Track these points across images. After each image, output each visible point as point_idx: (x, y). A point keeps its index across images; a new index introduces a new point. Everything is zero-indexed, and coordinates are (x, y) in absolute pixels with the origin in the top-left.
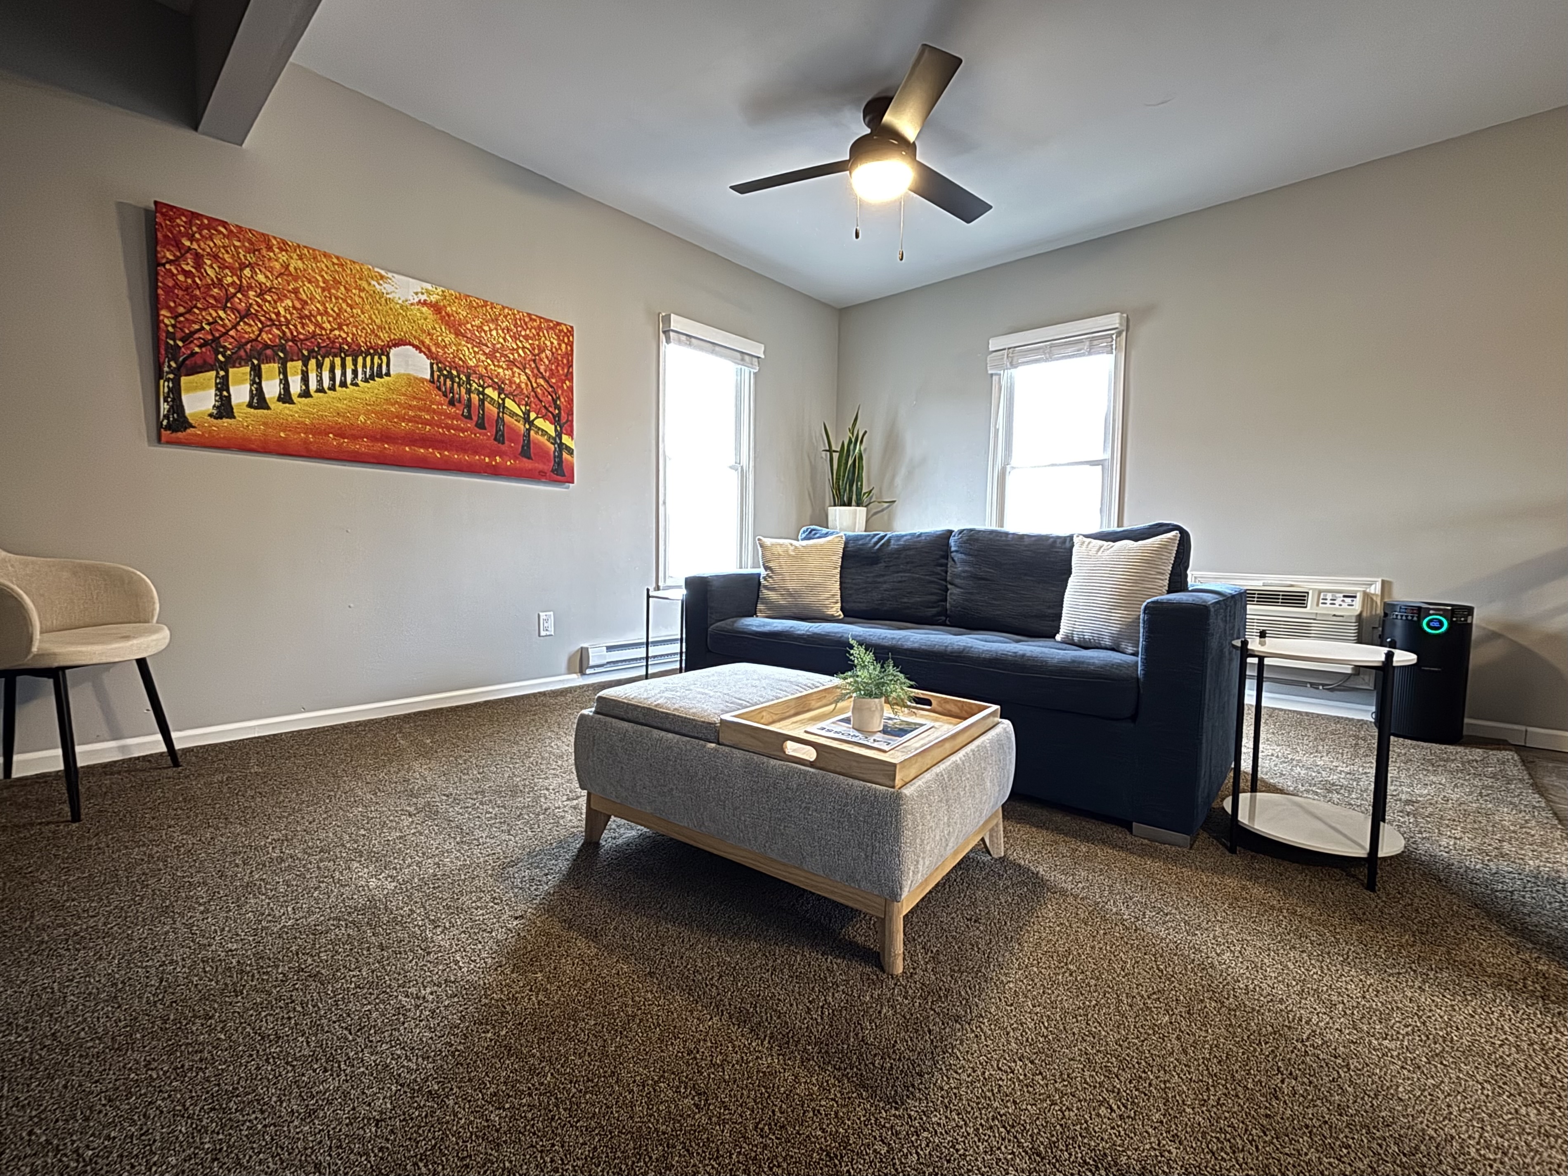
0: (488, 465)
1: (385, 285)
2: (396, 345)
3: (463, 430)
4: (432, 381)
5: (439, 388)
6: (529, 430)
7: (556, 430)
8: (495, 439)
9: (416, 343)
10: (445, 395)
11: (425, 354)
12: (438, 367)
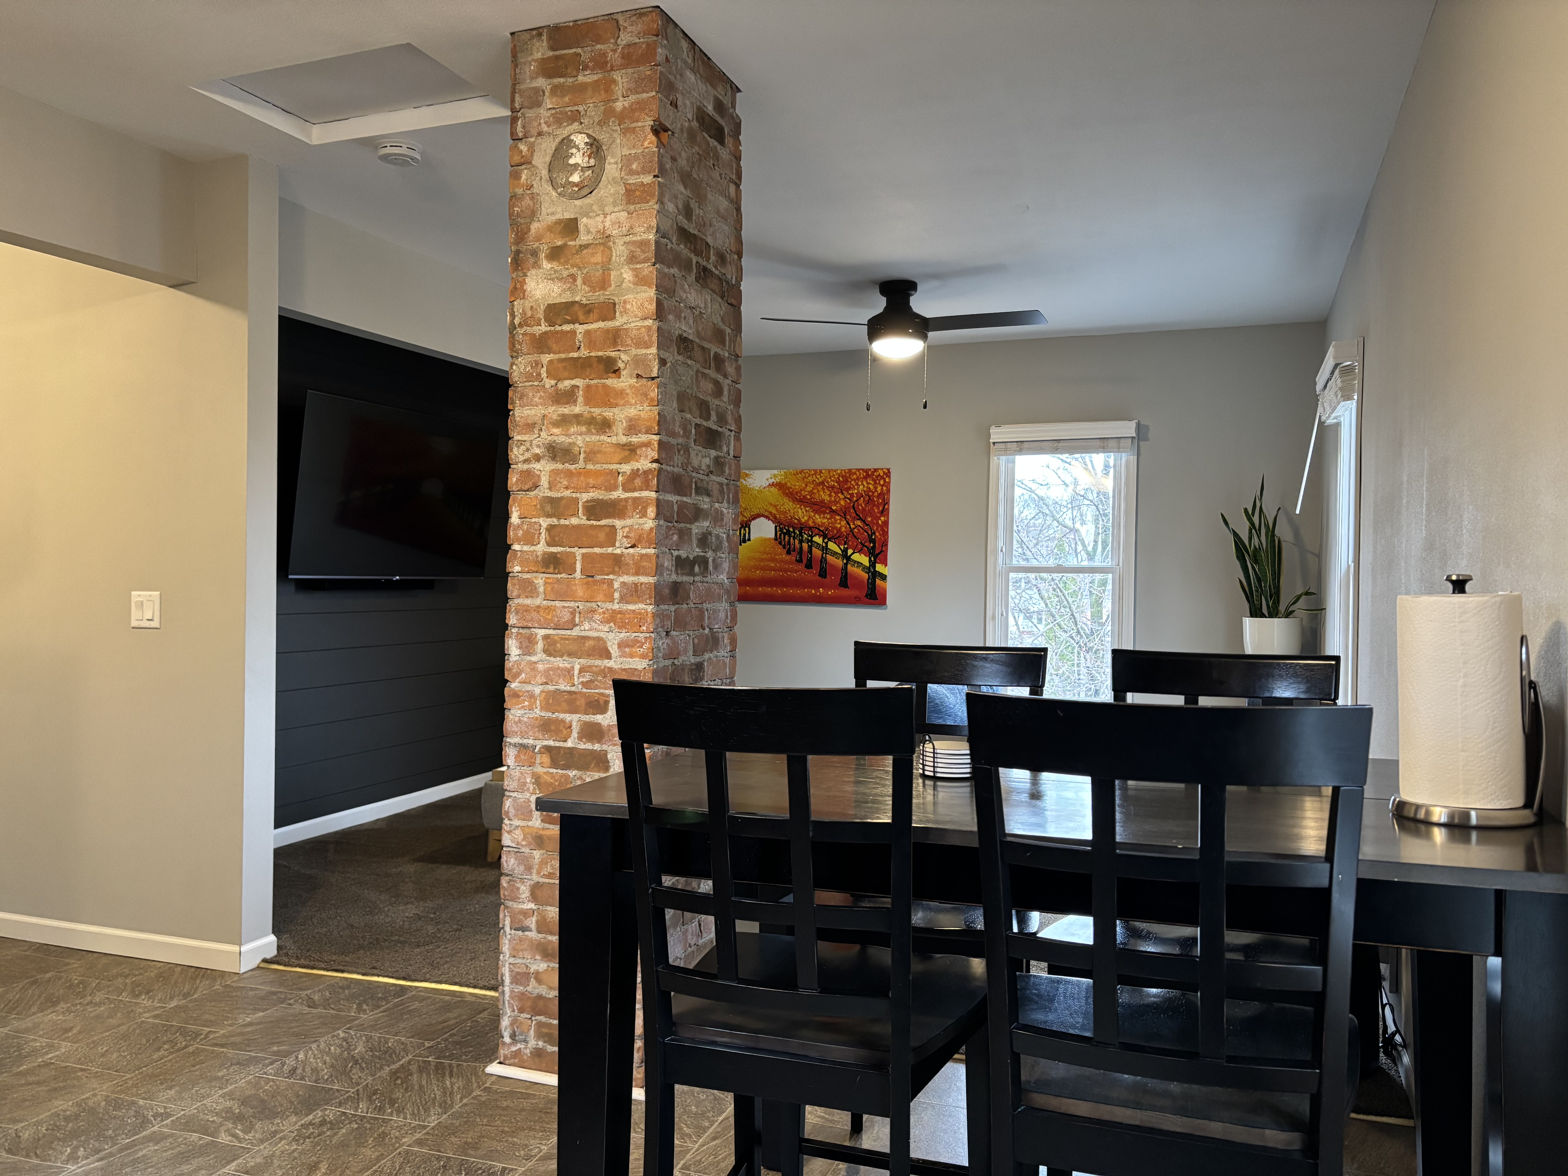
0: (815, 596)
1: (749, 480)
2: (754, 519)
3: (796, 572)
4: (776, 539)
5: (780, 543)
6: (846, 564)
7: (870, 560)
8: (819, 575)
9: (766, 514)
10: (784, 547)
11: (772, 521)
12: (780, 528)
